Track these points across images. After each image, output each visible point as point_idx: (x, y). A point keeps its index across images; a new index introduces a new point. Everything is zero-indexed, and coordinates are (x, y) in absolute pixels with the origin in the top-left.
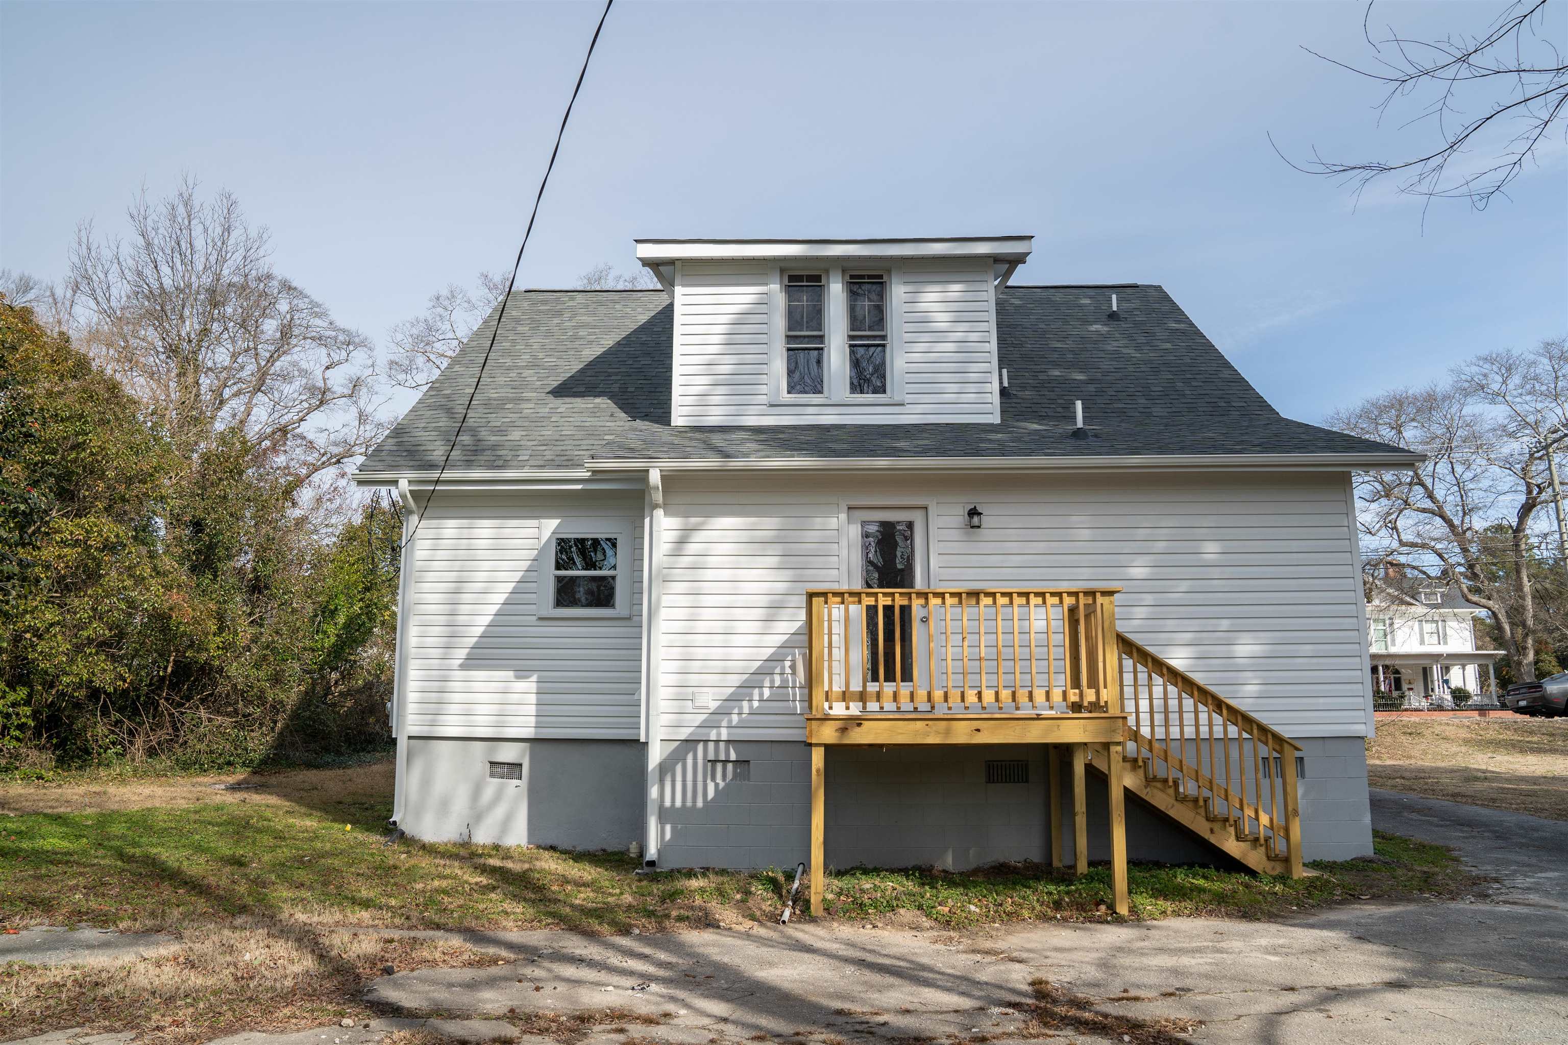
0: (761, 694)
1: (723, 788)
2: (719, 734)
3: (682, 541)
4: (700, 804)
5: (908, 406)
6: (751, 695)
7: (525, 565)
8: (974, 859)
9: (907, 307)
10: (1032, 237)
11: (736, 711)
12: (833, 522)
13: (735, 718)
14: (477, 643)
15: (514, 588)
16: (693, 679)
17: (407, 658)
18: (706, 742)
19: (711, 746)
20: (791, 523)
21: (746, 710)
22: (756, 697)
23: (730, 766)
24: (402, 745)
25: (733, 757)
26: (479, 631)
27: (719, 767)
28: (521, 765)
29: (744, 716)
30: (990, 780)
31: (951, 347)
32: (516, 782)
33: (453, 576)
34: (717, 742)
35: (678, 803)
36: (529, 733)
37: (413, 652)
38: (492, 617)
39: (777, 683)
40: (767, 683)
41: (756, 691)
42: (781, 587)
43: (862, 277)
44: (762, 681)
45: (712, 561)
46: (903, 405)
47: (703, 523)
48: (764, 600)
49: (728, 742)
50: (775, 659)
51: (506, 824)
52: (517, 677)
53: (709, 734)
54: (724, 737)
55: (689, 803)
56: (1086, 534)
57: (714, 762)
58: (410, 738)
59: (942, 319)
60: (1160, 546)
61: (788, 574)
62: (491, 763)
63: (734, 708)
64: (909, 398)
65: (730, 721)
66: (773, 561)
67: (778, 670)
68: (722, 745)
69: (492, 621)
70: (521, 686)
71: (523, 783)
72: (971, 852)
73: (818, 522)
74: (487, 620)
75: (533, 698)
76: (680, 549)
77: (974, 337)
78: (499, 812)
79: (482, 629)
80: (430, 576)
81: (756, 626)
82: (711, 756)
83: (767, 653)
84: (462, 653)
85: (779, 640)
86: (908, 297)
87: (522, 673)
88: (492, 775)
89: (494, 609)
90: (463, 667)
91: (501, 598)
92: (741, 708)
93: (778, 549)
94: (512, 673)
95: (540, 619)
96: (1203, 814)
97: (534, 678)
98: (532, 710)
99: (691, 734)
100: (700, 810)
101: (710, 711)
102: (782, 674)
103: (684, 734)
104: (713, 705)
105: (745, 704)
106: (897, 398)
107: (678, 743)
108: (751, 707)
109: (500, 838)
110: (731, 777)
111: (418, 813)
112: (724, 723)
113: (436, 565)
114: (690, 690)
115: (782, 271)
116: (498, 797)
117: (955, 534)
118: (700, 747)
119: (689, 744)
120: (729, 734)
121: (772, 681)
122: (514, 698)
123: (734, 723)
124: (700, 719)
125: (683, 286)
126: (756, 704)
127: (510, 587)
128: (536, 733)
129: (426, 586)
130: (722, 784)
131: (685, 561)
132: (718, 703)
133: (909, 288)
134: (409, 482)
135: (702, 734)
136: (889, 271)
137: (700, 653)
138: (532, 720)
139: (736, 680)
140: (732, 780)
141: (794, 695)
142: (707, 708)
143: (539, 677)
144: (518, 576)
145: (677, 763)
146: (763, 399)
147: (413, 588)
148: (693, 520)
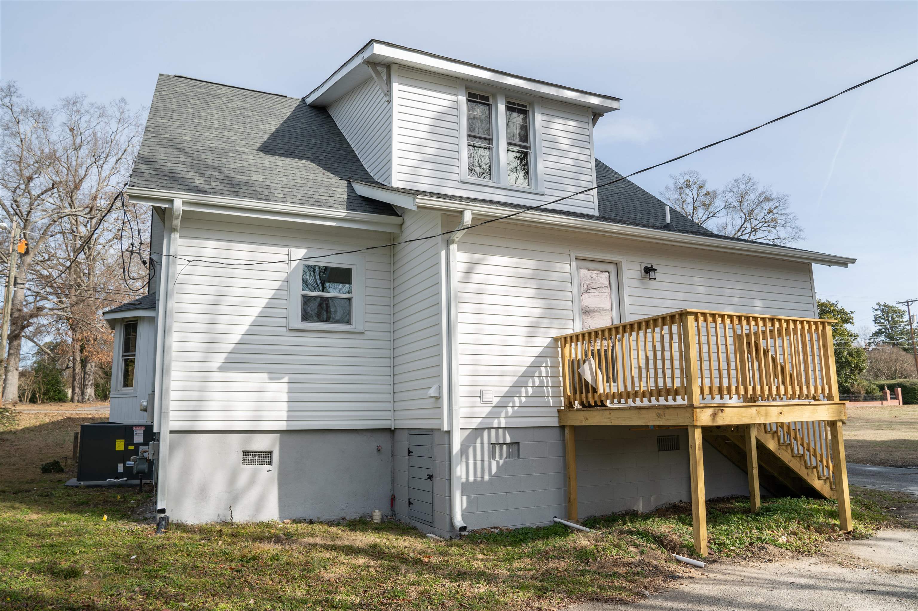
0: (527, 392)
1: (503, 465)
2: (499, 423)
3: (469, 272)
4: (486, 478)
5: (546, 196)
6: (520, 392)
7: (277, 285)
8: (654, 503)
9: (545, 130)
10: (621, 99)
11: (511, 405)
12: (567, 268)
13: (510, 410)
14: (234, 349)
15: (267, 303)
16: (482, 380)
17: (170, 361)
18: (489, 429)
19: (493, 431)
20: (542, 265)
21: (517, 404)
22: (524, 394)
23: (505, 447)
24: (165, 439)
25: (508, 440)
26: (236, 338)
27: (497, 448)
28: (270, 453)
29: (516, 408)
30: (659, 450)
31: (570, 162)
32: (268, 467)
33: (212, 290)
34: (497, 429)
35: (471, 479)
36: (282, 426)
37: (174, 354)
38: (247, 327)
39: (537, 384)
40: (530, 384)
41: (523, 389)
42: (537, 312)
43: (514, 104)
44: (527, 382)
45: (490, 289)
46: (543, 195)
47: (483, 259)
48: (526, 321)
49: (505, 428)
50: (535, 366)
51: (259, 505)
52: (271, 379)
53: (492, 423)
54: (503, 425)
55: (479, 478)
56: (701, 289)
57: (493, 445)
58: (171, 432)
59: (564, 142)
60: (736, 300)
61: (540, 303)
62: (244, 452)
63: (509, 402)
64: (547, 191)
65: (507, 412)
66: (531, 292)
67: (537, 374)
68: (501, 431)
69: (248, 330)
70: (274, 386)
71: (274, 468)
72: (652, 498)
73: (558, 266)
74: (243, 329)
75: (285, 397)
76: (467, 278)
77: (582, 157)
78: (252, 495)
79: (239, 337)
80: (190, 289)
81: (522, 341)
82: (493, 441)
83: (529, 361)
84: (222, 357)
85: (537, 351)
86: (545, 124)
87: (275, 375)
88: (244, 463)
89: (250, 320)
90: (221, 369)
91: (256, 311)
92: (514, 402)
93: (533, 284)
94: (265, 376)
95: (291, 330)
96: (804, 465)
97: (286, 379)
98: (284, 406)
99: (480, 423)
100: (487, 482)
101: (493, 405)
102: (539, 377)
103: (475, 423)
104: (496, 400)
105: (516, 399)
106: (540, 190)
107: (471, 430)
108: (520, 401)
109: (254, 516)
110: (505, 456)
111: (178, 500)
112: (503, 415)
113: (196, 280)
114: (479, 388)
115: (467, 88)
116: (252, 481)
117: (636, 283)
118: (486, 433)
119: (479, 430)
120: (506, 423)
121: (534, 382)
122: (268, 396)
123: (510, 414)
124: (486, 411)
125: (399, 83)
126: (523, 399)
127: (264, 302)
128: (287, 426)
129: (186, 298)
130: (501, 462)
131: (471, 287)
132: (498, 399)
133: (545, 118)
134: (183, 202)
135: (487, 423)
136: (532, 104)
137: (485, 360)
138: (284, 415)
139: (510, 381)
140: (506, 458)
141: (548, 392)
142: (491, 402)
143: (289, 379)
144: (270, 294)
145: (470, 447)
146: (455, 177)
147: (175, 298)
148: (477, 256)
